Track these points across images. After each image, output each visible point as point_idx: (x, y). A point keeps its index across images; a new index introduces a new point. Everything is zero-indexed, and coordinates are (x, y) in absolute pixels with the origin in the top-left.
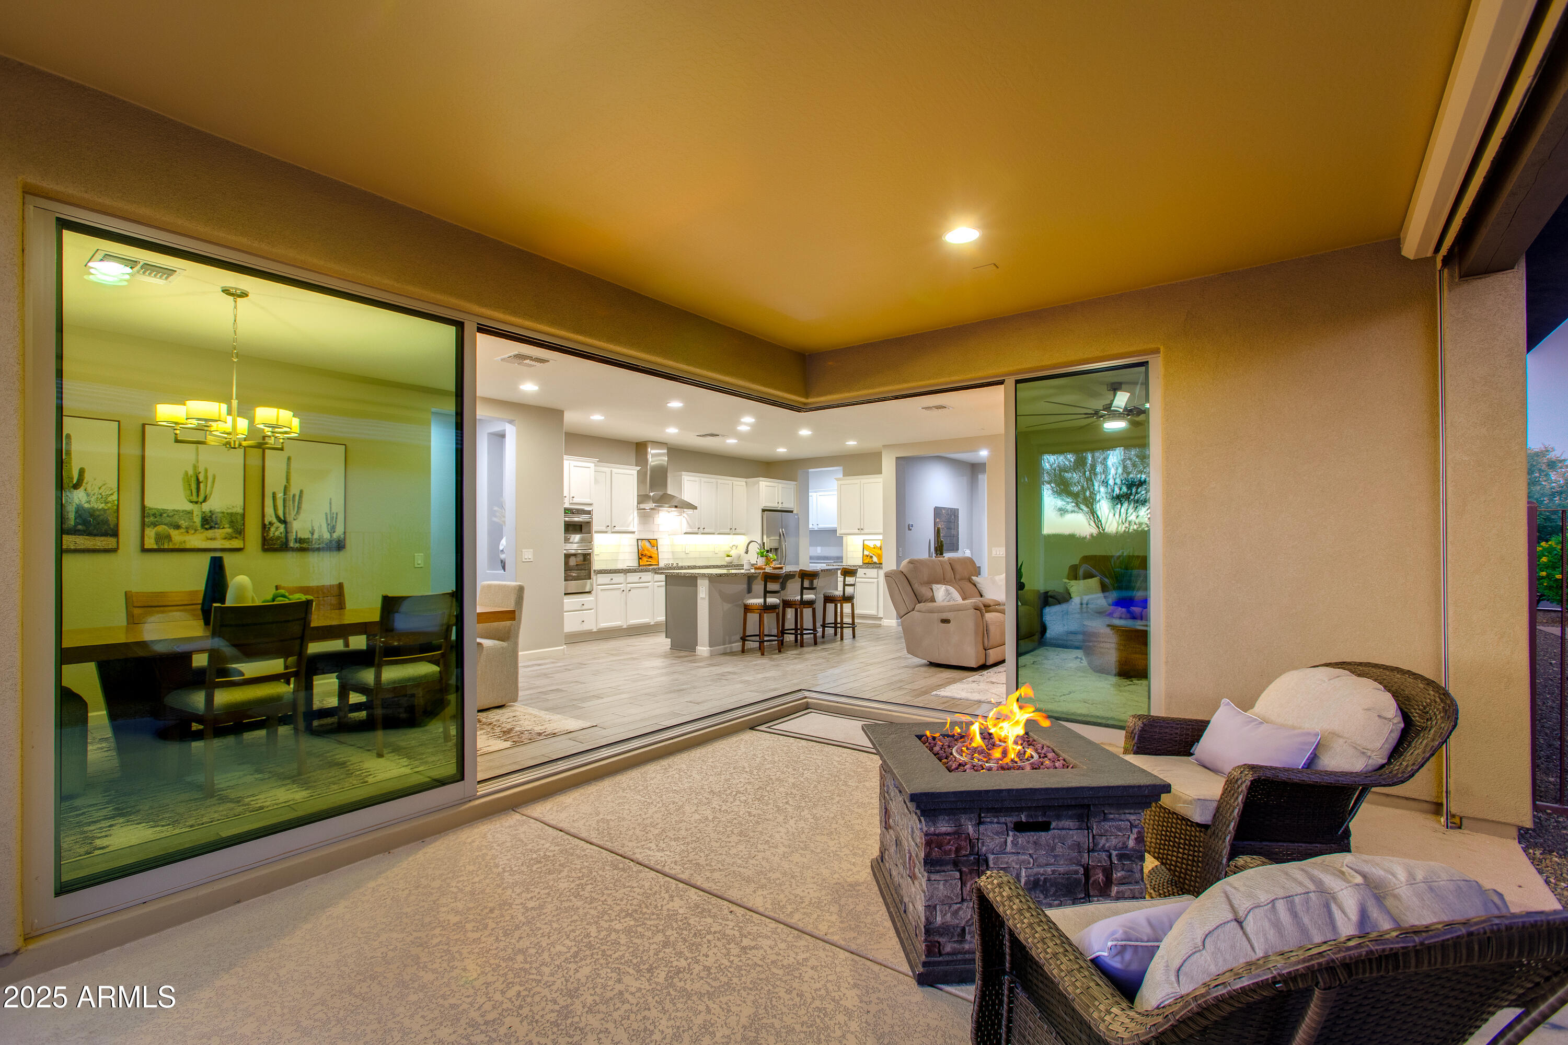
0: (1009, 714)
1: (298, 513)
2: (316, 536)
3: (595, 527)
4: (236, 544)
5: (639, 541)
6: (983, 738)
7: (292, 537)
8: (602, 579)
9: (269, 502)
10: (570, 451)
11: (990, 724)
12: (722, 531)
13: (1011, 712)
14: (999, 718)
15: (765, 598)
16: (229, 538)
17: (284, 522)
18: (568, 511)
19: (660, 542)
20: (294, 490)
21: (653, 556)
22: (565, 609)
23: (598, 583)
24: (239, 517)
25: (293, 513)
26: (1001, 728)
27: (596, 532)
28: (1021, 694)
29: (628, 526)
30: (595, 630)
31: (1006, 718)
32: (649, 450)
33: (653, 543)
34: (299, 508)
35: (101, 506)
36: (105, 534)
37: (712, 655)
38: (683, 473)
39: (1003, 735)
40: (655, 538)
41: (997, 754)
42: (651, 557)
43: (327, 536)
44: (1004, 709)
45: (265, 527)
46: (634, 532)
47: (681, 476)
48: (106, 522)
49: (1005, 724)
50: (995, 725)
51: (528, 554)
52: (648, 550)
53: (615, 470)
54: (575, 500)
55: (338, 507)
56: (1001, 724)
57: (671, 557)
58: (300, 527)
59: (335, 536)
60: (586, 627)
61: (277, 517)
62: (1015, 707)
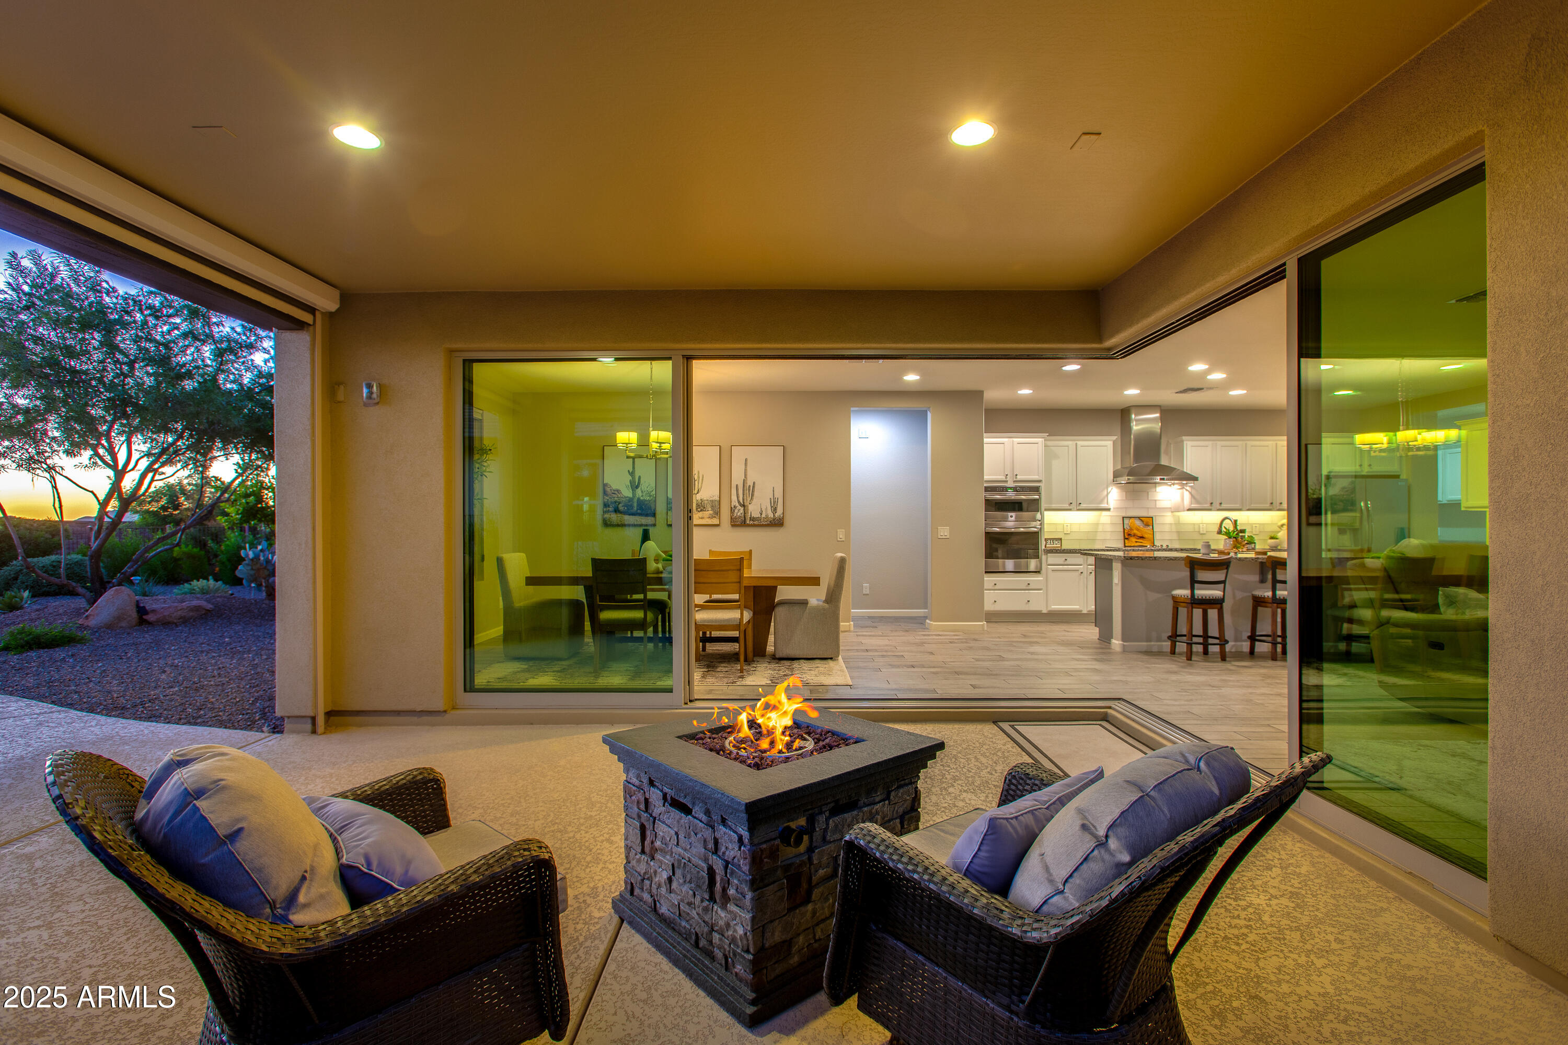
0: (777, 705)
1: (752, 499)
2: (763, 516)
3: (1043, 505)
4: (716, 521)
5: (1126, 521)
6: (750, 727)
7: (748, 516)
8: (1052, 558)
9: (734, 491)
10: (992, 428)
11: (757, 714)
12: (1253, 506)
13: (779, 702)
14: (768, 707)
15: (1192, 589)
16: (711, 517)
17: (744, 506)
18: (987, 489)
19: (1157, 521)
20: (750, 483)
21: (1146, 536)
22: (985, 587)
23: (1049, 562)
24: (717, 503)
25: (749, 499)
26: (769, 718)
27: (1046, 510)
28: (789, 686)
29: (1101, 502)
30: (1045, 611)
31: (775, 708)
32: (1133, 416)
33: (1148, 522)
34: (752, 495)
35: (648, 498)
36: (647, 515)
37: (1125, 650)
38: (1184, 438)
39: (771, 724)
40: (1150, 514)
41: (764, 744)
42: (1142, 537)
43: (771, 515)
44: (771, 699)
45: (732, 510)
46: (1108, 510)
47: (1182, 441)
48: (650, 508)
49: (773, 715)
50: (763, 716)
51: (944, 532)
52: (1138, 530)
53: (1079, 443)
54: (1019, 478)
55: (779, 494)
56: (769, 715)
57: (1175, 537)
58: (754, 510)
59: (777, 515)
60: (1034, 607)
61: (739, 502)
62: (783, 698)
